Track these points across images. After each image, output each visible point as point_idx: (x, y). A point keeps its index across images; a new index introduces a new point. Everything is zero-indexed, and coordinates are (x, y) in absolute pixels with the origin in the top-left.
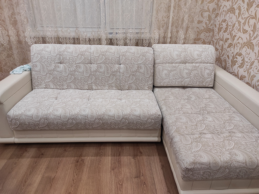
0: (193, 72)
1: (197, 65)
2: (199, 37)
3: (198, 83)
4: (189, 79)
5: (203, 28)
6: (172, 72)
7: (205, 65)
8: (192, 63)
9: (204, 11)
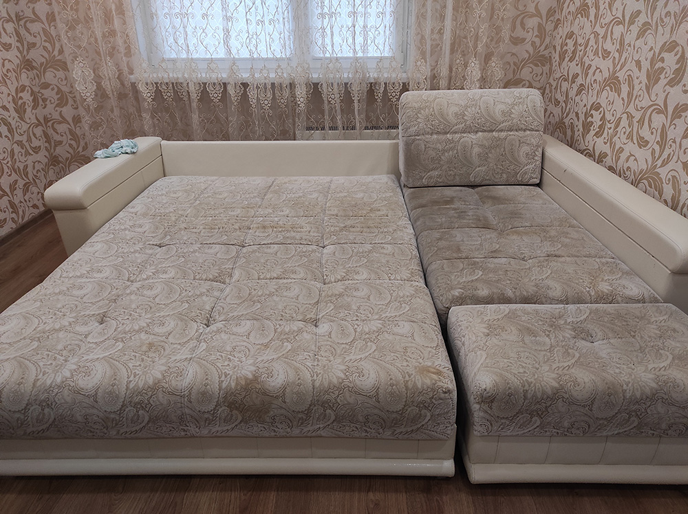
0: (493, 151)
1: (503, 134)
2: (518, 76)
3: (505, 176)
4: (484, 169)
5: (526, 56)
6: (446, 154)
7: (520, 135)
8: (492, 131)
9: (526, 16)
